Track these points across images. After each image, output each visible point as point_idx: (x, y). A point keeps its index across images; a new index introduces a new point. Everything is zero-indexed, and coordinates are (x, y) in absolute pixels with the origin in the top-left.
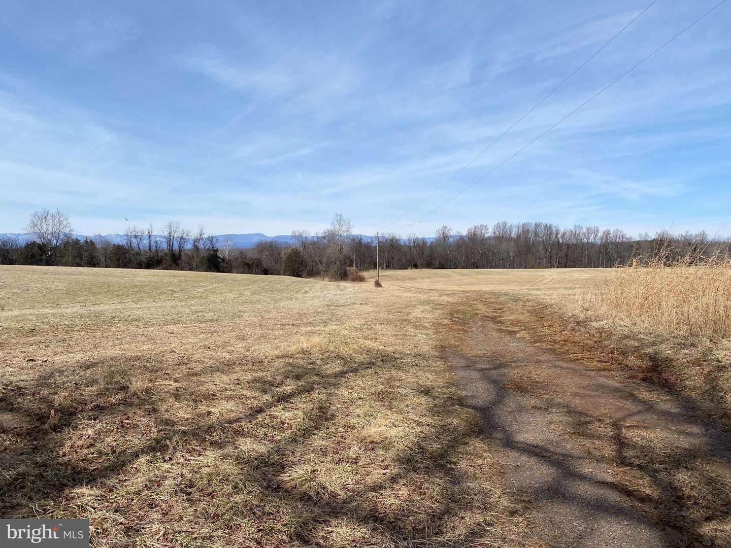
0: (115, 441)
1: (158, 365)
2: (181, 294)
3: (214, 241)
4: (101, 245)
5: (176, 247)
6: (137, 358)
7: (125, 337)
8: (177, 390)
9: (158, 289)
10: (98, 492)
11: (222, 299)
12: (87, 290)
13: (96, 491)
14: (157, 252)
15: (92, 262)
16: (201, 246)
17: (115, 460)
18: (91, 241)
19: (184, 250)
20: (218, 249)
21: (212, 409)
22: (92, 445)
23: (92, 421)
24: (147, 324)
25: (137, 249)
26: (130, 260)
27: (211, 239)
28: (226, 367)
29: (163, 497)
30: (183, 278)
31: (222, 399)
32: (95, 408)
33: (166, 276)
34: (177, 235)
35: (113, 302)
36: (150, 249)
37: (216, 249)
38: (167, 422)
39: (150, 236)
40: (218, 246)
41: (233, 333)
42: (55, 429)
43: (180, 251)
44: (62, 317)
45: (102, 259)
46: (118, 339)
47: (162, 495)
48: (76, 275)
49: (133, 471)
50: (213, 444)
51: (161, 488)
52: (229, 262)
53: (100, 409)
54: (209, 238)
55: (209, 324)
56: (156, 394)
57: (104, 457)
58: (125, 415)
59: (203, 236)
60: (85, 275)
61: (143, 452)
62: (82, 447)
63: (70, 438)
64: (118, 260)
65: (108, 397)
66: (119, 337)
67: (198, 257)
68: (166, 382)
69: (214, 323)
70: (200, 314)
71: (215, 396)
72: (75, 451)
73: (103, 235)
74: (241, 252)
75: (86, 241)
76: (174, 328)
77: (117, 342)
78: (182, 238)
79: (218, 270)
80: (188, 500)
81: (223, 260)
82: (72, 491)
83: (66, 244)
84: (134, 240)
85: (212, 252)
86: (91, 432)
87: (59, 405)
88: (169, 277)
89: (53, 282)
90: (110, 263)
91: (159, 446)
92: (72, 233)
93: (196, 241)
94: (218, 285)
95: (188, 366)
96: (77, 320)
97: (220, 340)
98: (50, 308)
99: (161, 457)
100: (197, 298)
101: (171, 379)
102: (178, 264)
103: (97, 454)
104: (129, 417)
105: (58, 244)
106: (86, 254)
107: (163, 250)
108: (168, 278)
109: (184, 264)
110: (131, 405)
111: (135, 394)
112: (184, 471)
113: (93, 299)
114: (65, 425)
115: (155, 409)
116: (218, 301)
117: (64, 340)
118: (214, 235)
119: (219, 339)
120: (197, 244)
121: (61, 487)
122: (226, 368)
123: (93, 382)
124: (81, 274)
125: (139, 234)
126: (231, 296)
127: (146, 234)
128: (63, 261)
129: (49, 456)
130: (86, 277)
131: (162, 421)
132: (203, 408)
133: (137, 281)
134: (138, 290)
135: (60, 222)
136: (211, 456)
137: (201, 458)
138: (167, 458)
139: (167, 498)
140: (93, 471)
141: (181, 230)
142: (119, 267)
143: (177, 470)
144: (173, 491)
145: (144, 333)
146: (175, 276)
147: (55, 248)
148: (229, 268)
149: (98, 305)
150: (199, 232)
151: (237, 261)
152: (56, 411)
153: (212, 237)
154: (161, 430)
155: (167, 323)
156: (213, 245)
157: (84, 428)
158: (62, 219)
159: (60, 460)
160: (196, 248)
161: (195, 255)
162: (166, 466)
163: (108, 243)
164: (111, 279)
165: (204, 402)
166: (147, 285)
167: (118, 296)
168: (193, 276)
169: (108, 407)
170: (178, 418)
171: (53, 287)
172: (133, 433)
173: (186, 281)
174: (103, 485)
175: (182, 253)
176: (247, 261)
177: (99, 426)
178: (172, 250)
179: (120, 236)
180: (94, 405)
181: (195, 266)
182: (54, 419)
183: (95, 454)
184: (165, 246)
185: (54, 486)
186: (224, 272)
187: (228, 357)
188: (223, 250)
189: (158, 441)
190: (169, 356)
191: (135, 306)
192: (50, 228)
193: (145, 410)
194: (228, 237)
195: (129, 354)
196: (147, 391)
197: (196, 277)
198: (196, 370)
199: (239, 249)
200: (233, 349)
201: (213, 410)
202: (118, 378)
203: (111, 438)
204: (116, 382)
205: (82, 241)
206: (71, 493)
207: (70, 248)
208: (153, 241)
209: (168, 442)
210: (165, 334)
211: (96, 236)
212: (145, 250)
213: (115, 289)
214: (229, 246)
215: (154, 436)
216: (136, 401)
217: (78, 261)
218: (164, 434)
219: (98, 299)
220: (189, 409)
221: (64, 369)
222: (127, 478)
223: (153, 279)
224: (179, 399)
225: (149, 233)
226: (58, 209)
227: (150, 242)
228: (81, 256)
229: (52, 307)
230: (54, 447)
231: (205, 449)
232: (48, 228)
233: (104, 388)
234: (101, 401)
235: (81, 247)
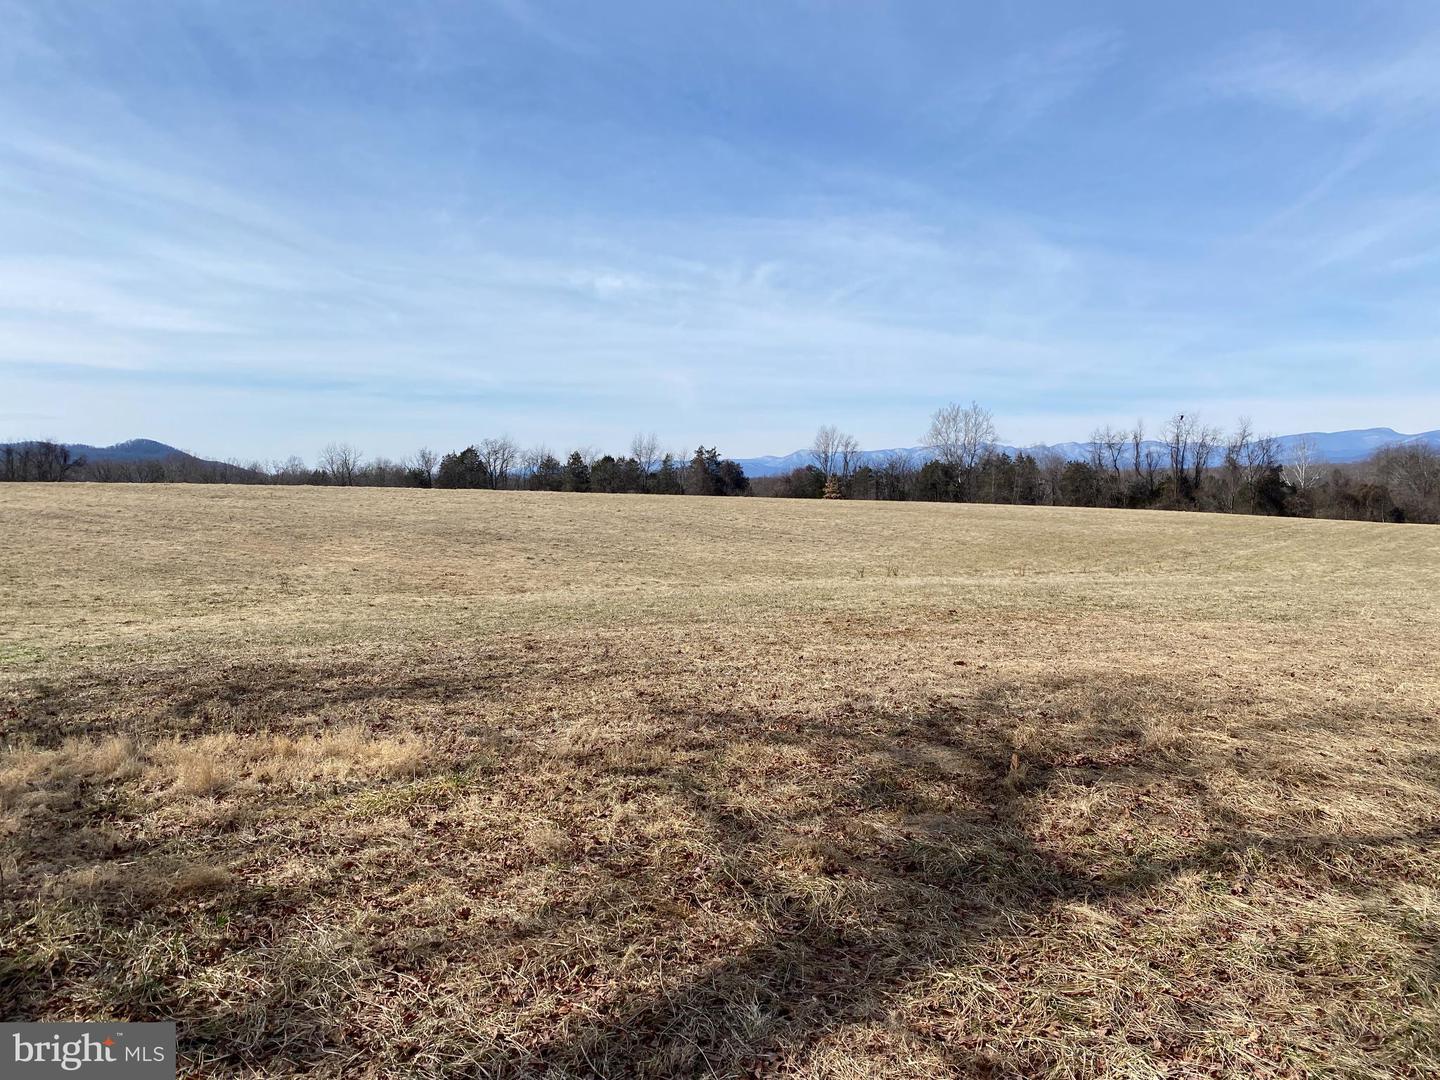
0: (1130, 831)
1: (1189, 698)
2: (1203, 560)
3: (1274, 448)
4: (1046, 464)
5: (1189, 464)
6: (1145, 680)
7: (1113, 638)
8: (1239, 754)
9: (1155, 547)
10: (1113, 921)
11: (1295, 572)
12: (1024, 547)
13: (1105, 917)
14: (1151, 474)
15: (1030, 497)
16: (1243, 460)
17: (1134, 868)
18: (1028, 457)
19: (1207, 470)
20: (1281, 466)
21: (1325, 806)
22: (1088, 831)
23: (1083, 786)
24: (1149, 616)
25: (1111, 470)
26: (1098, 490)
27: (1265, 446)
28: (1344, 720)
29: (1242, 965)
30: (1207, 527)
31: (1343, 788)
32: (1085, 764)
33: (1171, 522)
34: (1193, 439)
35: (1072, 570)
36: (1137, 469)
37: (1276, 465)
38: (1228, 816)
39: (1137, 445)
40: (1281, 459)
41: (1342, 648)
42: (1021, 788)
43: (1198, 471)
44: (993, 593)
45: (1049, 490)
46: (1099, 640)
47: (1240, 960)
48: (1003, 518)
49: (1171, 897)
50: (1338, 880)
51: (1236, 946)
52: (1307, 495)
53: (1094, 768)
54: (1261, 442)
55: (1280, 625)
56: (1196, 755)
57: (1114, 858)
58: (1141, 785)
59: (1249, 439)
60: (1019, 519)
61: (1187, 865)
62: (1071, 830)
63: (1050, 811)
64: (1076, 491)
65: (1104, 748)
66: (1100, 636)
67: (1236, 482)
68: (1214, 735)
69: (1292, 623)
70: (1255, 603)
71: (1326, 779)
72: (1061, 835)
73: (1049, 445)
74: (1337, 472)
75: (1020, 457)
76: (1206, 627)
77: (1099, 645)
78: (1203, 445)
79: (1282, 510)
80: (1300, 986)
81: (1294, 489)
82: (1067, 907)
83: (987, 463)
84: (1106, 453)
85: (1267, 473)
86: (1084, 806)
87: (1023, 747)
88: (1177, 524)
89: (967, 531)
90: (1061, 496)
91: (1217, 859)
92: (998, 443)
93: (1233, 449)
94: (1283, 544)
95: (1254, 708)
96: (1019, 599)
97: (1316, 662)
98: (966, 576)
99: (1225, 883)
100: (1238, 568)
101: (1222, 729)
102: (1193, 499)
103: (1099, 849)
104: (1148, 791)
105: (973, 465)
106: (1020, 481)
107: (1163, 470)
108: (1174, 526)
109: (1205, 498)
110: (1150, 768)
111: (1155, 749)
112: (1279, 924)
113: (1035, 563)
114: (1038, 786)
115: (1198, 785)
116: (1286, 578)
117: (1005, 633)
118: (1273, 436)
119: (1311, 658)
120: (1234, 456)
121: (1048, 896)
122: (1341, 723)
123: (1073, 716)
124: (1012, 517)
125: (1116, 440)
126: (1312, 567)
127: (1130, 440)
128: (982, 493)
129: (1017, 834)
130: (1022, 523)
131: (1218, 811)
132: (1303, 800)
133: (1115, 532)
134: (1117, 549)
135: (977, 425)
136: (1334, 906)
137: (1310, 904)
138: (1238, 887)
139: (1252, 968)
140: (1095, 878)
141: (1200, 429)
142: (1078, 504)
143: (1263, 918)
144: (1264, 958)
145: (1148, 633)
146: (1190, 523)
147: (968, 472)
148: (1306, 508)
149: (1045, 575)
150: (1238, 431)
151: (1324, 491)
152: (1021, 759)
153: (1268, 441)
154: (1217, 830)
155: (1188, 616)
156: (1270, 457)
157: (1070, 797)
158: (981, 419)
159: (1037, 846)
160: (1233, 466)
161: (1230, 479)
162: (1237, 903)
163: (1057, 460)
164: (1067, 527)
165: (1302, 787)
166: (1133, 540)
167: (1080, 559)
168: (1227, 523)
169: (1107, 766)
170: (1250, 811)
171: (968, 539)
172: (1161, 824)
173: (1213, 533)
174: (1117, 910)
175: (1203, 476)
176: (1349, 492)
177: (1096, 798)
178: (1182, 470)
179: (1080, 446)
180: (1083, 759)
181: (1229, 503)
182: (1018, 772)
183: (1096, 847)
184: (1167, 463)
185: (1035, 890)
186: (1294, 515)
187: (1342, 699)
188: (1293, 467)
189: (1215, 851)
190: (1206, 682)
191: (1112, 579)
192: (962, 435)
193: (1180, 784)
194: (1304, 440)
195: (1129, 671)
196: (1178, 746)
197: (1234, 526)
198: (1272, 717)
199: (1331, 466)
200: (1349, 682)
201: (1327, 808)
202: (1116, 715)
203: (1122, 825)
204: (1115, 722)
205: (1013, 458)
206: (1064, 909)
207: (993, 470)
208: (1143, 454)
209: (1236, 855)
210: (1190, 638)
211: (1036, 447)
212: (1127, 472)
213: (1074, 545)
214: (1306, 458)
215: (1205, 837)
216: (1159, 764)
217: (1005, 493)
218: (1225, 837)
219: (1043, 562)
220: (1272, 797)
221: (1018, 684)
222: (1160, 908)
223: (1144, 528)
224: (1246, 772)
225: (1136, 437)
226: (974, 402)
227: (1138, 456)
228: (1010, 485)
229: (967, 573)
230: (1024, 820)
231: (1320, 888)
232: (958, 437)
233: (1095, 728)
234: (1094, 753)
235: (1012, 468)
